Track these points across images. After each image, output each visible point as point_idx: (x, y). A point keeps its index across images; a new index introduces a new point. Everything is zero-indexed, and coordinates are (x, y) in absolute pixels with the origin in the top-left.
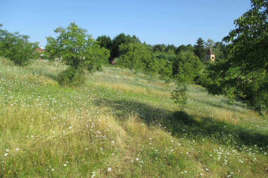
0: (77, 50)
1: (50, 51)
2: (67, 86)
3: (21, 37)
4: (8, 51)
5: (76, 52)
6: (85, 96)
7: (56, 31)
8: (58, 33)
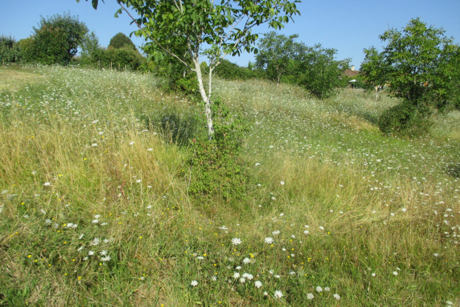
0: (419, 69)
1: (371, 73)
2: (394, 136)
3: (323, 53)
4: (303, 76)
5: (417, 73)
6: (430, 157)
7: (383, 38)
8: (387, 40)
